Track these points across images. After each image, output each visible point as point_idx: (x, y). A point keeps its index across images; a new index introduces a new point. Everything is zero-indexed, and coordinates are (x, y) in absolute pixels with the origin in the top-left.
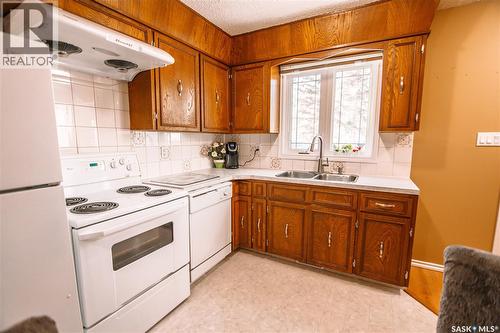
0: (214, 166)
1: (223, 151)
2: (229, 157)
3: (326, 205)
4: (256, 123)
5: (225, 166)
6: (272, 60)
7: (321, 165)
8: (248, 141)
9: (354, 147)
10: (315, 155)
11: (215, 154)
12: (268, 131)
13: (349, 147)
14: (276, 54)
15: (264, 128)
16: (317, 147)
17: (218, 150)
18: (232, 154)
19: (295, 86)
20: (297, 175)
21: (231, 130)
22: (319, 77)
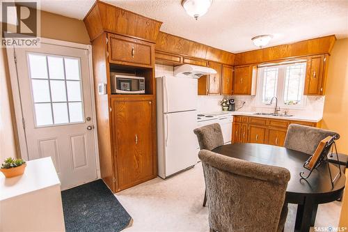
0: (223, 110)
1: (228, 103)
2: (231, 106)
3: (276, 126)
4: (245, 91)
5: (228, 110)
6: (254, 64)
7: (276, 110)
8: (240, 99)
9: (294, 102)
10: (273, 105)
11: (224, 104)
12: (250, 94)
13: (292, 102)
14: (256, 61)
15: (248, 93)
16: (274, 102)
17: (226, 103)
18: (232, 104)
19: (265, 73)
20: (264, 114)
21: (232, 94)
22: (278, 69)
